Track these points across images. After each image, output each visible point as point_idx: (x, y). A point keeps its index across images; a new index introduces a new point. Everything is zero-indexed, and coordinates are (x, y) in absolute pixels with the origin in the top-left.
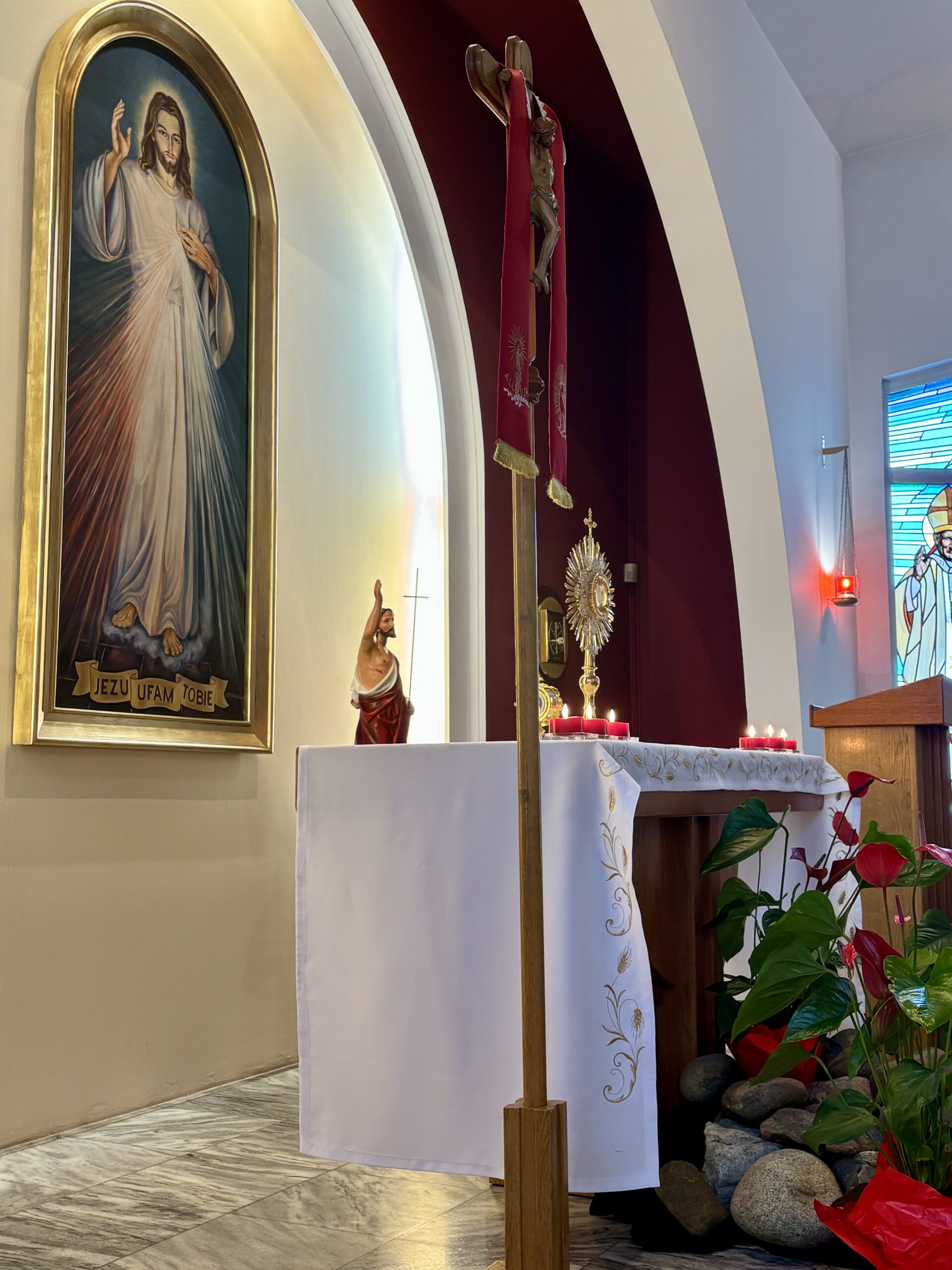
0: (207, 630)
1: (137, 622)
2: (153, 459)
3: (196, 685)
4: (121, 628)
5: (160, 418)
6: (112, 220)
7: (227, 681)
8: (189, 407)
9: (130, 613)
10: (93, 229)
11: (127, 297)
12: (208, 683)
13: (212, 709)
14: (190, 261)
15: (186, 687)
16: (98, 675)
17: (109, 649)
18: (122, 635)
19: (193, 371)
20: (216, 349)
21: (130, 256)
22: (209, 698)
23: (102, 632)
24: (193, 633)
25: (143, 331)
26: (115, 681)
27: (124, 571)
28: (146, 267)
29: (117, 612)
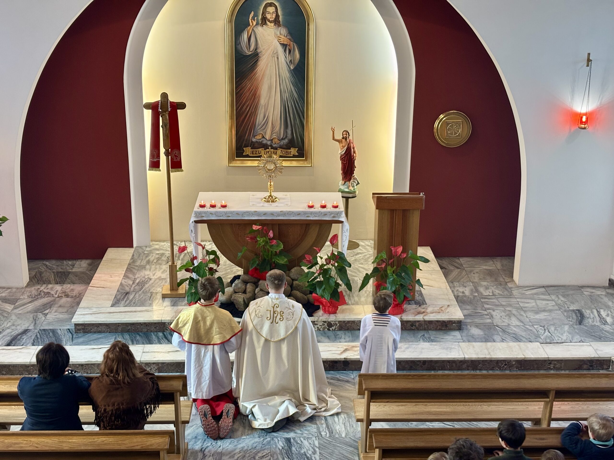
0: (289, 136)
1: (263, 137)
2: (267, 98)
3: (285, 150)
4: (258, 139)
5: (270, 88)
6: (251, 43)
7: (297, 149)
8: (281, 82)
9: (261, 135)
10: (244, 48)
11: (257, 60)
12: (290, 149)
13: (292, 155)
14: (280, 44)
15: (281, 151)
16: (250, 150)
17: (254, 145)
18: (258, 141)
19: (282, 72)
20: (292, 64)
21: (257, 50)
22: (290, 153)
23: (252, 141)
24: (284, 138)
25: (263, 68)
26: (256, 151)
27: (258, 127)
28: (263, 51)
29: (256, 136)
